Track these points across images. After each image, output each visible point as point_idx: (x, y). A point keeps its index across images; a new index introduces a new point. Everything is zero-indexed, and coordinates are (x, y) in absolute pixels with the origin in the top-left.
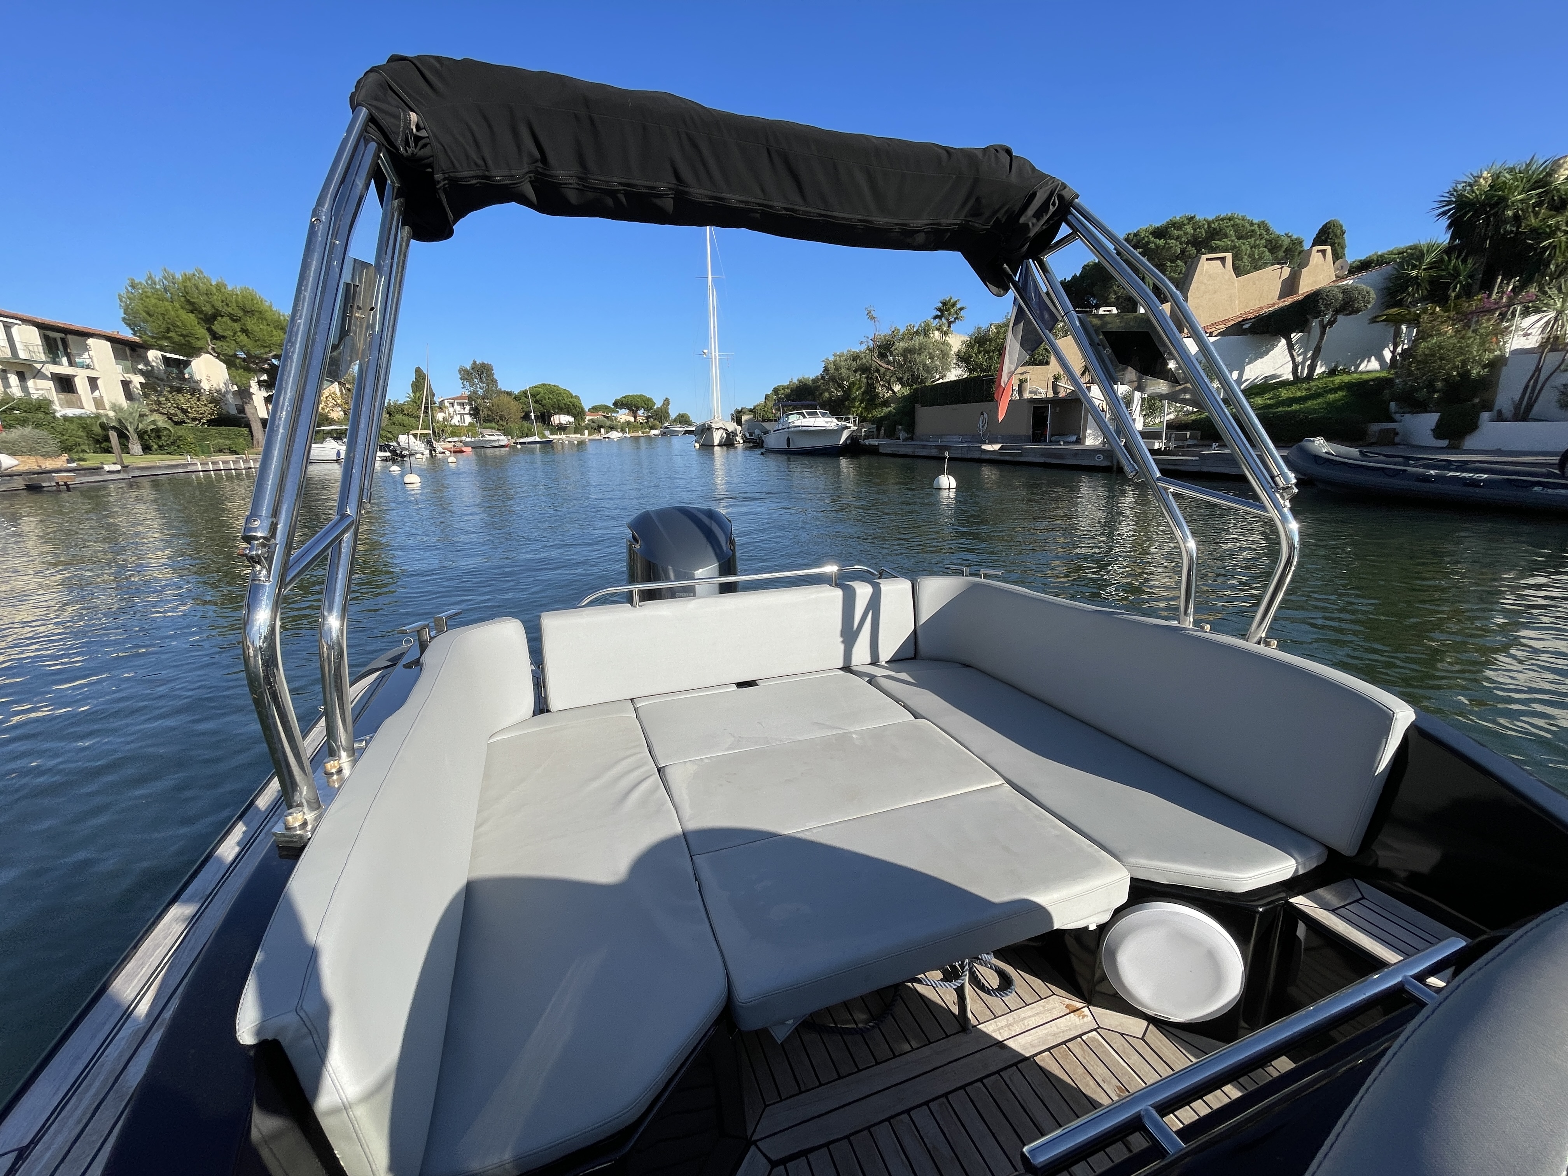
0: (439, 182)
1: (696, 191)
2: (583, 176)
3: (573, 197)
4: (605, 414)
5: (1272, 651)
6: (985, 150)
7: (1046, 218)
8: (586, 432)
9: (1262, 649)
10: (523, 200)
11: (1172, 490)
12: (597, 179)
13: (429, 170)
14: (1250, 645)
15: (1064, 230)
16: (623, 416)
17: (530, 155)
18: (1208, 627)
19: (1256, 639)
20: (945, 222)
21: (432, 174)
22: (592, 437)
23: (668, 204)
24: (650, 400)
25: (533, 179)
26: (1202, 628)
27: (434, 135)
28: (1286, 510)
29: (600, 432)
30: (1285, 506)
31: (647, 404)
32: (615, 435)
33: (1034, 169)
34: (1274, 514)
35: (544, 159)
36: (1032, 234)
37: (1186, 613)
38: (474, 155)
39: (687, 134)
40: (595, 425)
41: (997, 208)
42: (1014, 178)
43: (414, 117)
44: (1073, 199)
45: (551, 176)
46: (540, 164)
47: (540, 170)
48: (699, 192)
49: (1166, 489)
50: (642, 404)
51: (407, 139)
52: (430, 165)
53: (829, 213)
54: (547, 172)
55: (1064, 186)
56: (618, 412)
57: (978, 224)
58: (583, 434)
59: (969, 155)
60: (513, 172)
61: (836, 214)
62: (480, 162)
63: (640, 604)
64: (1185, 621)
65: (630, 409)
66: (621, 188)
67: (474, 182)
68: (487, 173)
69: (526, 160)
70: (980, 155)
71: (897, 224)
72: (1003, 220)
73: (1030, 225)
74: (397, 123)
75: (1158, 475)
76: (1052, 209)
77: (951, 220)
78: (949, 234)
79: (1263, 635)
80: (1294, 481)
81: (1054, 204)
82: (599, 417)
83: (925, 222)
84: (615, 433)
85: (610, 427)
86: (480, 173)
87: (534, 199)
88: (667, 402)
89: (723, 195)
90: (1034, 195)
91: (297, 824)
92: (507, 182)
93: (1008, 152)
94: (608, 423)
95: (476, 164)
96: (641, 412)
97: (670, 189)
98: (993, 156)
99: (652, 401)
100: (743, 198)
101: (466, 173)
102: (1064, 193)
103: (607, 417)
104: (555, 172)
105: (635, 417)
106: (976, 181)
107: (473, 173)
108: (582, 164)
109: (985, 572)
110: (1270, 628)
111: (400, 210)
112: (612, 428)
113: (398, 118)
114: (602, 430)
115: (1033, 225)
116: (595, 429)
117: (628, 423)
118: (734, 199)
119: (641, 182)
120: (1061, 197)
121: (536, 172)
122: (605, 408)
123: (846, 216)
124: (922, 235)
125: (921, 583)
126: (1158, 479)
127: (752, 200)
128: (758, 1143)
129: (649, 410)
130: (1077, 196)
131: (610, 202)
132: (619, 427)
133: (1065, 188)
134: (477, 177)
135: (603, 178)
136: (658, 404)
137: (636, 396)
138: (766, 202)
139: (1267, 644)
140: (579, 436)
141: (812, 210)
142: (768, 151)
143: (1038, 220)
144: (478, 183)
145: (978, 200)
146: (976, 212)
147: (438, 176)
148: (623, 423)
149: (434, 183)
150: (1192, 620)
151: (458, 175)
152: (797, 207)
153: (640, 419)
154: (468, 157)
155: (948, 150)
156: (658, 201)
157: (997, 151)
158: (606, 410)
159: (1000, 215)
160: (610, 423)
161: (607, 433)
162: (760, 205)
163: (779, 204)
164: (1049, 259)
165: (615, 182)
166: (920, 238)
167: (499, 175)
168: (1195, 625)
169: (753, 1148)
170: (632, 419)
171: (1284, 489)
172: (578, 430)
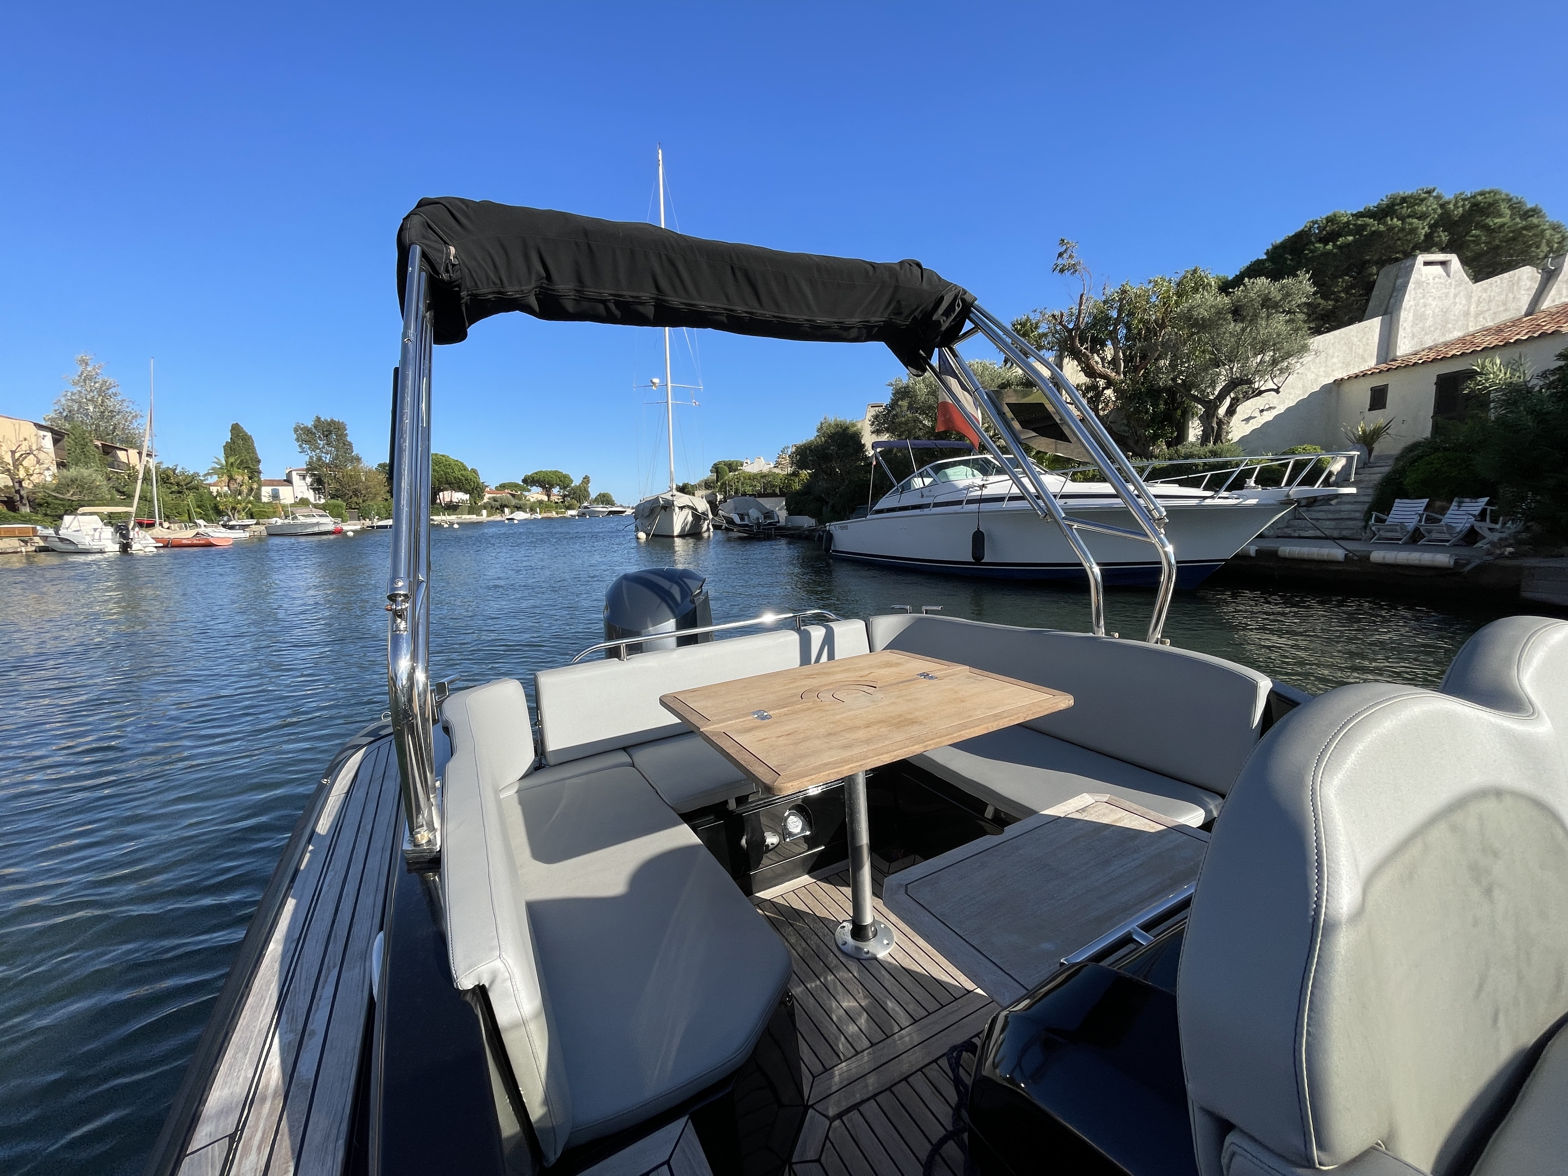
0: (463, 298)
1: (672, 299)
2: (580, 289)
3: (570, 306)
4: (514, 492)
5: (1167, 647)
6: (901, 263)
7: (953, 316)
8: (484, 512)
9: (1159, 646)
10: (527, 309)
11: (1075, 527)
12: (591, 291)
13: (457, 289)
14: (1151, 645)
15: (968, 325)
16: (535, 494)
17: (538, 273)
18: (1117, 635)
19: (1155, 640)
20: (873, 319)
21: (459, 292)
22: (492, 518)
23: (650, 311)
24: (566, 477)
25: (538, 292)
26: (1113, 636)
27: (464, 263)
28: (1162, 536)
29: (503, 512)
30: (1162, 533)
31: (563, 481)
32: (520, 516)
33: (939, 278)
34: (1155, 540)
35: (549, 277)
36: (943, 328)
37: (1098, 626)
38: (492, 275)
39: (666, 255)
40: (498, 504)
41: (914, 307)
42: (925, 286)
43: (452, 250)
44: (973, 302)
45: (553, 290)
46: (545, 281)
47: (544, 285)
48: (675, 301)
49: (1070, 526)
50: (555, 480)
51: (447, 266)
52: (459, 286)
53: (781, 315)
54: (550, 287)
55: (965, 292)
56: (529, 491)
57: (899, 321)
58: (479, 514)
59: (888, 267)
60: (523, 288)
61: (787, 316)
62: (498, 282)
63: (628, 657)
64: (1098, 632)
65: (543, 487)
66: (611, 298)
67: (490, 296)
68: (502, 290)
69: (534, 277)
70: (898, 268)
71: (836, 323)
72: (919, 318)
73: (942, 321)
74: (441, 255)
75: (1064, 515)
76: (957, 309)
77: (877, 319)
78: (877, 329)
79: (1159, 636)
80: (1165, 514)
81: (958, 306)
82: (505, 494)
83: (858, 320)
84: (521, 513)
85: (516, 507)
86: (495, 290)
87: (537, 308)
88: (586, 480)
89: (696, 302)
90: (942, 298)
91: (424, 842)
92: (518, 296)
93: (919, 265)
94: (514, 502)
95: (494, 283)
96: (555, 490)
97: (652, 298)
98: (908, 269)
99: (569, 478)
100: (711, 304)
101: (486, 290)
102: (965, 297)
103: (513, 495)
104: (556, 287)
105: (549, 496)
106: (897, 288)
107: (490, 290)
108: (580, 280)
109: (927, 608)
110: (1163, 631)
111: (432, 322)
112: (519, 508)
113: (442, 252)
114: (506, 510)
115: (944, 321)
116: (497, 509)
117: (541, 502)
118: (703, 305)
119: (628, 294)
120: (963, 300)
121: (541, 287)
122: (516, 486)
123: (792, 316)
124: (856, 329)
125: (873, 622)
126: (1064, 518)
127: (719, 305)
128: (815, 1106)
129: (565, 488)
130: (976, 299)
131: (601, 308)
132: (528, 506)
133: (965, 293)
134: (494, 293)
135: (597, 291)
136: (577, 482)
137: (550, 472)
138: (730, 307)
139: (1162, 643)
140: (474, 516)
141: (767, 313)
142: (732, 268)
143: (947, 318)
144: (495, 297)
145: (899, 302)
146: (898, 312)
147: (464, 294)
148: (534, 503)
149: (460, 298)
150: (1104, 631)
151: (478, 292)
152: (755, 311)
153: (554, 498)
154: (488, 277)
155: (872, 265)
156: (641, 308)
157: (910, 265)
158: (516, 489)
159: (916, 313)
160: (517, 501)
161: (512, 513)
162: (725, 309)
163: (740, 309)
164: (957, 347)
165: (606, 292)
166: (854, 333)
167: (511, 291)
168: (1106, 635)
169: (811, 1111)
170: (545, 498)
171: (1159, 520)
172: (473, 509)
